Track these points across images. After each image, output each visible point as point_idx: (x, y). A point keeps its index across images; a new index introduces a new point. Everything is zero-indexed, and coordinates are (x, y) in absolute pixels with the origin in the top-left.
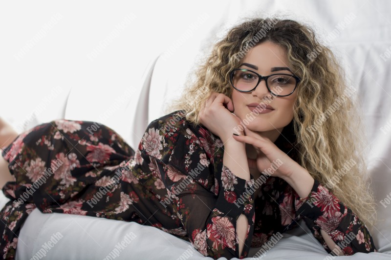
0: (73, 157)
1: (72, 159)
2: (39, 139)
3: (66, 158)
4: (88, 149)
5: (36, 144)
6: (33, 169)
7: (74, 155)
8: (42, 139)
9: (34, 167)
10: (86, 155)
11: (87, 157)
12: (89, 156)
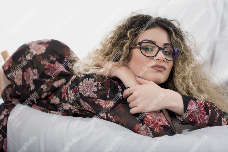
0: (36, 71)
1: (35, 73)
2: (20, 58)
3: (32, 71)
4: (46, 67)
5: (18, 61)
6: (17, 76)
7: (36, 70)
8: (22, 57)
9: (18, 75)
10: (45, 71)
11: (45, 72)
12: (46, 71)
